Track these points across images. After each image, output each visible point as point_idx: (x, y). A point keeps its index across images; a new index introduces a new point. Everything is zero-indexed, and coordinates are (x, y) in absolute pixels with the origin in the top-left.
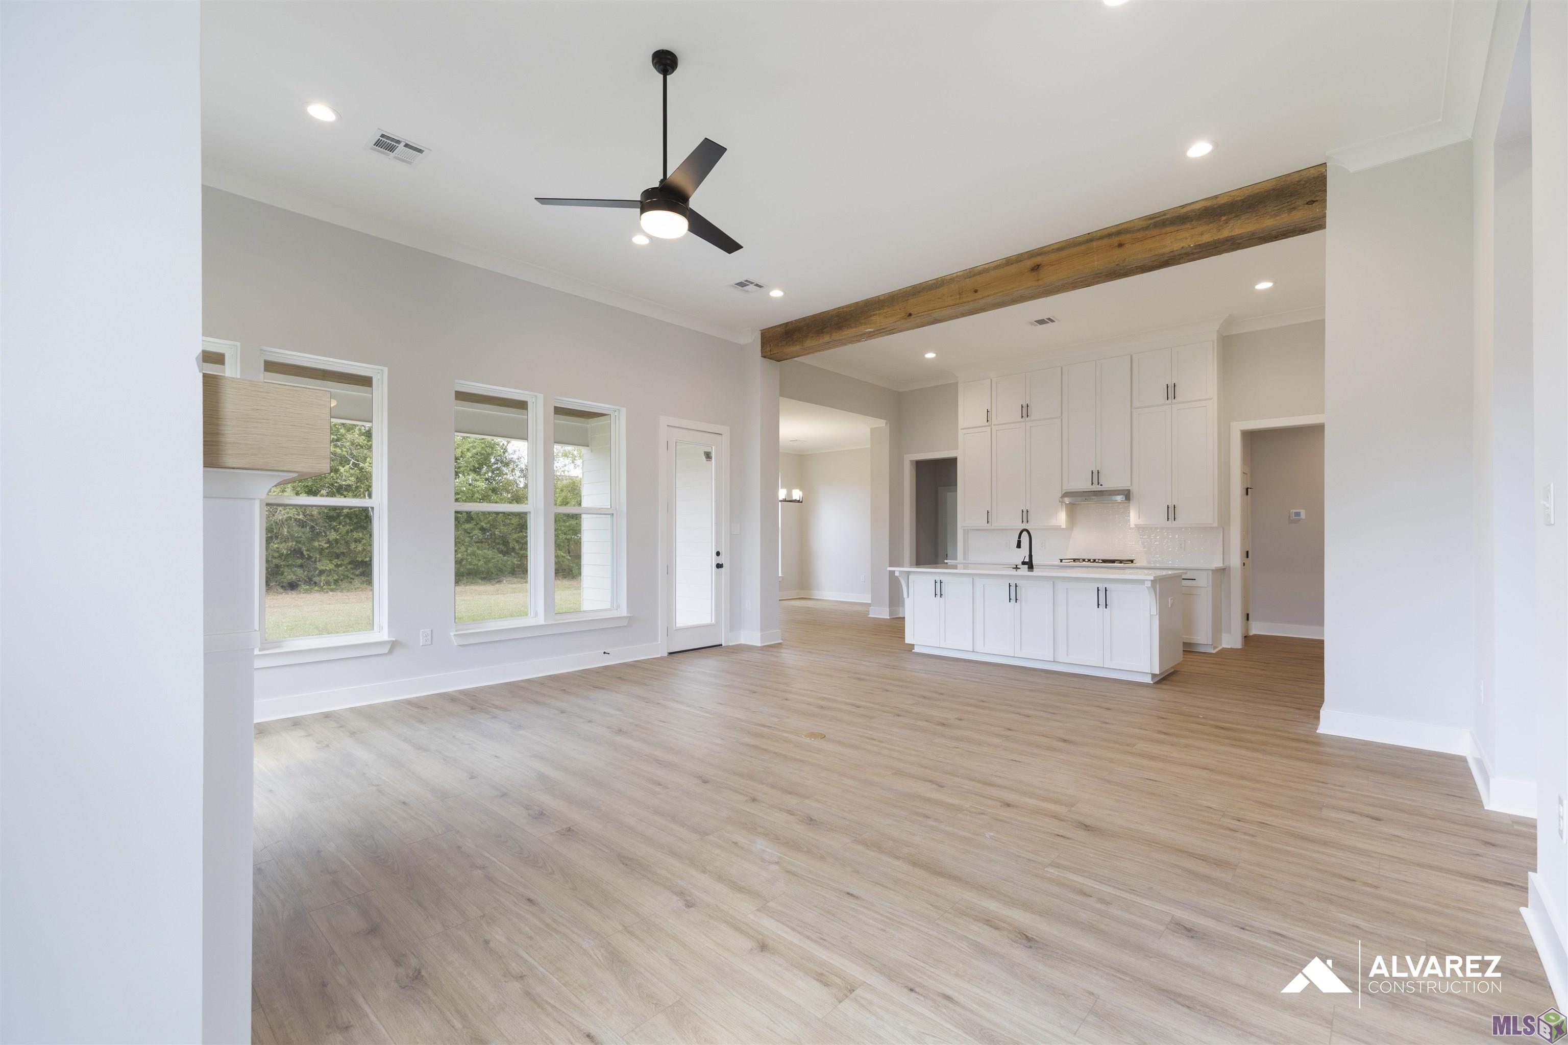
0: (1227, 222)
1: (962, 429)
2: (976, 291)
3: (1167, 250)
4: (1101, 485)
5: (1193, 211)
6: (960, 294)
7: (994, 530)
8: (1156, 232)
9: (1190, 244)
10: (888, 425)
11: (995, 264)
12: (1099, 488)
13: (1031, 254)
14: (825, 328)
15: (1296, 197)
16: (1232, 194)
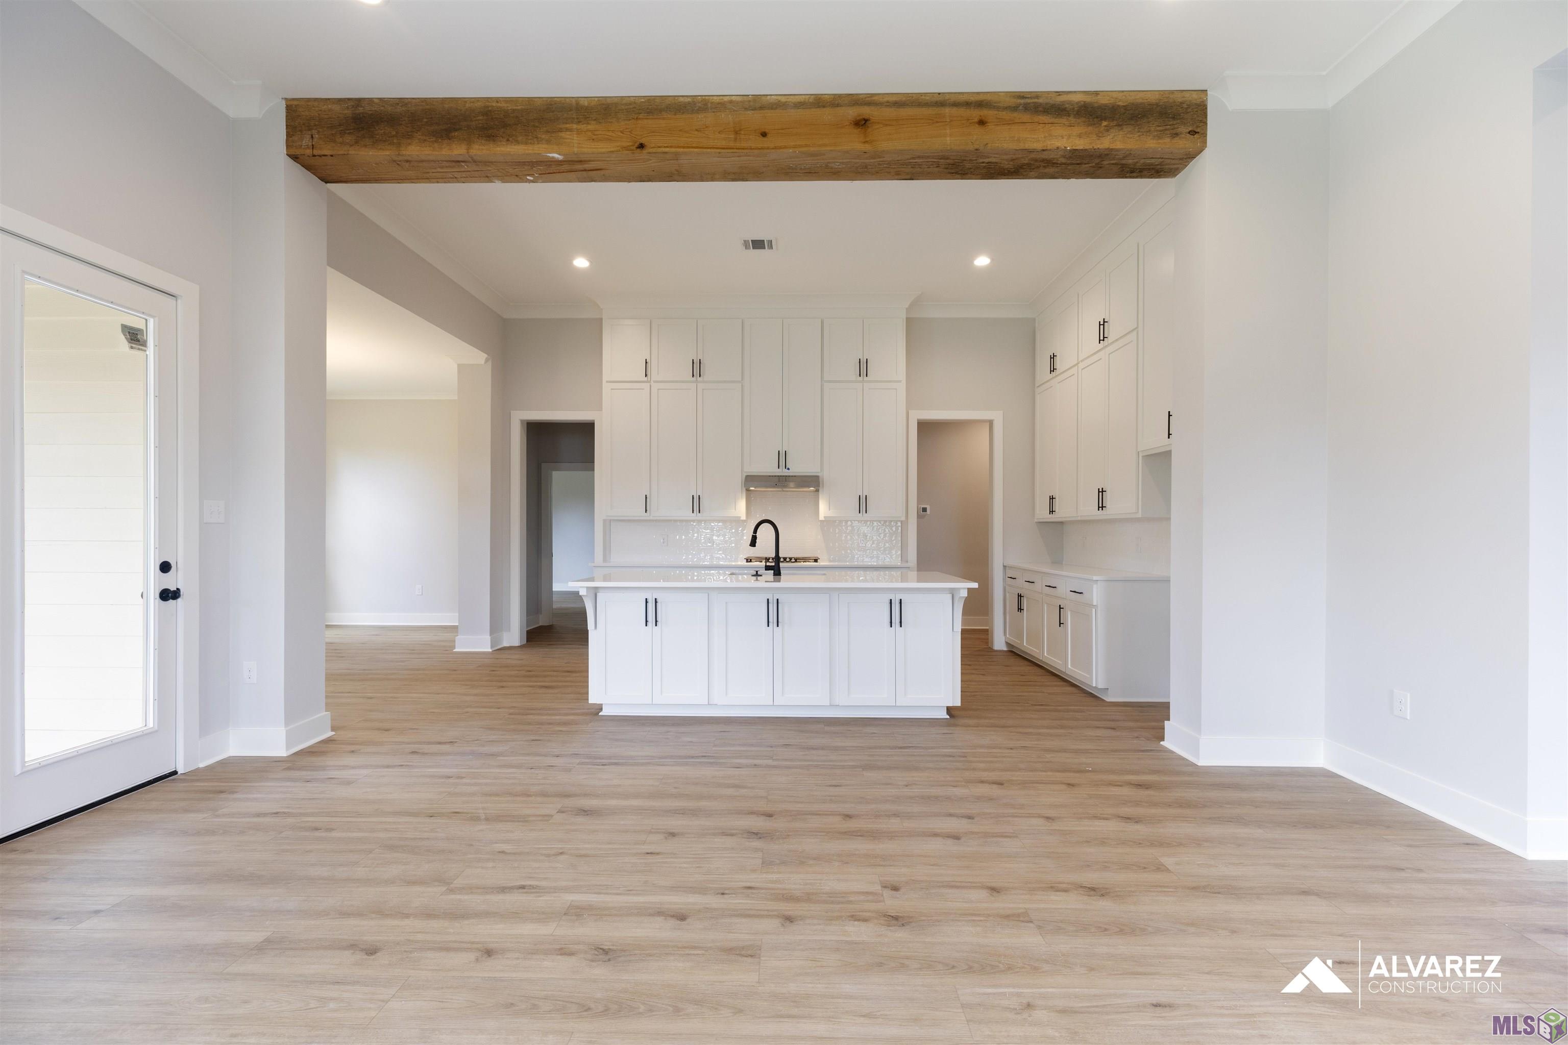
0: (1108, 129)
1: (607, 382)
2: (764, 135)
3: (1038, 146)
4: (788, 469)
5: (1070, 102)
6: (736, 133)
7: (653, 521)
8: (1026, 117)
9: (1066, 145)
10: (490, 363)
11: (798, 99)
12: (785, 472)
13: (855, 100)
14: (456, 130)
15: (1179, 121)
16: (1115, 95)
